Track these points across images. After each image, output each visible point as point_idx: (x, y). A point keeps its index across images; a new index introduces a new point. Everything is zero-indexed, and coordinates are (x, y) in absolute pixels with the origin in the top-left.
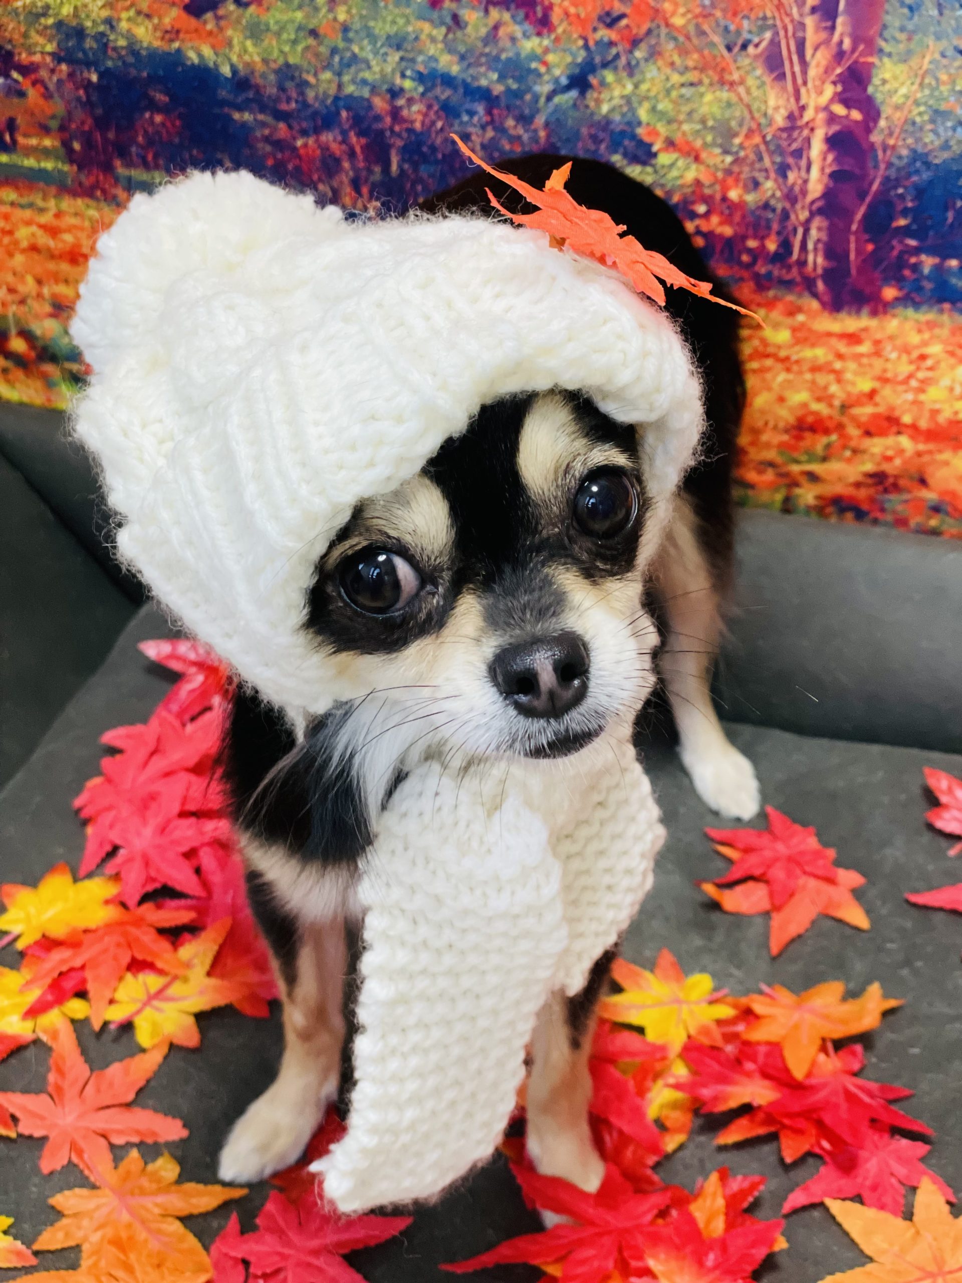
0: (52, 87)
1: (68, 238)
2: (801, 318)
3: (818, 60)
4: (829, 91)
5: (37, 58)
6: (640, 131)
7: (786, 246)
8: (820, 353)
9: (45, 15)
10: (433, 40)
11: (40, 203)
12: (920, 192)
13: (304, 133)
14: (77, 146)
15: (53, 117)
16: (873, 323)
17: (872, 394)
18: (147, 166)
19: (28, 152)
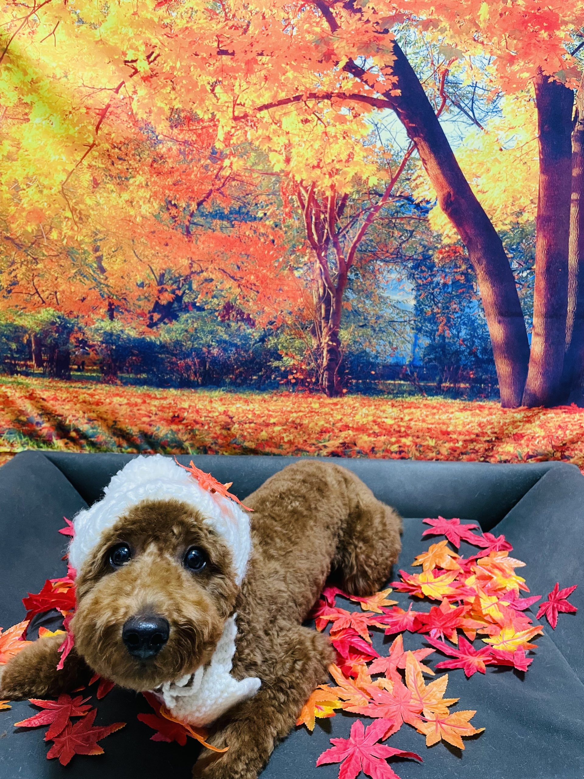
0: (99, 351)
1: (97, 397)
2: (321, 400)
3: (325, 331)
4: (328, 338)
5: (95, 343)
6: (279, 352)
7: (317, 380)
8: (327, 409)
9: (101, 330)
10: (221, 331)
11: (89, 387)
12: (351, 362)
13: (181, 359)
14: (105, 368)
15: (98, 360)
16: (340, 399)
17: (341, 420)
18: (128, 372)
19: (88, 371)
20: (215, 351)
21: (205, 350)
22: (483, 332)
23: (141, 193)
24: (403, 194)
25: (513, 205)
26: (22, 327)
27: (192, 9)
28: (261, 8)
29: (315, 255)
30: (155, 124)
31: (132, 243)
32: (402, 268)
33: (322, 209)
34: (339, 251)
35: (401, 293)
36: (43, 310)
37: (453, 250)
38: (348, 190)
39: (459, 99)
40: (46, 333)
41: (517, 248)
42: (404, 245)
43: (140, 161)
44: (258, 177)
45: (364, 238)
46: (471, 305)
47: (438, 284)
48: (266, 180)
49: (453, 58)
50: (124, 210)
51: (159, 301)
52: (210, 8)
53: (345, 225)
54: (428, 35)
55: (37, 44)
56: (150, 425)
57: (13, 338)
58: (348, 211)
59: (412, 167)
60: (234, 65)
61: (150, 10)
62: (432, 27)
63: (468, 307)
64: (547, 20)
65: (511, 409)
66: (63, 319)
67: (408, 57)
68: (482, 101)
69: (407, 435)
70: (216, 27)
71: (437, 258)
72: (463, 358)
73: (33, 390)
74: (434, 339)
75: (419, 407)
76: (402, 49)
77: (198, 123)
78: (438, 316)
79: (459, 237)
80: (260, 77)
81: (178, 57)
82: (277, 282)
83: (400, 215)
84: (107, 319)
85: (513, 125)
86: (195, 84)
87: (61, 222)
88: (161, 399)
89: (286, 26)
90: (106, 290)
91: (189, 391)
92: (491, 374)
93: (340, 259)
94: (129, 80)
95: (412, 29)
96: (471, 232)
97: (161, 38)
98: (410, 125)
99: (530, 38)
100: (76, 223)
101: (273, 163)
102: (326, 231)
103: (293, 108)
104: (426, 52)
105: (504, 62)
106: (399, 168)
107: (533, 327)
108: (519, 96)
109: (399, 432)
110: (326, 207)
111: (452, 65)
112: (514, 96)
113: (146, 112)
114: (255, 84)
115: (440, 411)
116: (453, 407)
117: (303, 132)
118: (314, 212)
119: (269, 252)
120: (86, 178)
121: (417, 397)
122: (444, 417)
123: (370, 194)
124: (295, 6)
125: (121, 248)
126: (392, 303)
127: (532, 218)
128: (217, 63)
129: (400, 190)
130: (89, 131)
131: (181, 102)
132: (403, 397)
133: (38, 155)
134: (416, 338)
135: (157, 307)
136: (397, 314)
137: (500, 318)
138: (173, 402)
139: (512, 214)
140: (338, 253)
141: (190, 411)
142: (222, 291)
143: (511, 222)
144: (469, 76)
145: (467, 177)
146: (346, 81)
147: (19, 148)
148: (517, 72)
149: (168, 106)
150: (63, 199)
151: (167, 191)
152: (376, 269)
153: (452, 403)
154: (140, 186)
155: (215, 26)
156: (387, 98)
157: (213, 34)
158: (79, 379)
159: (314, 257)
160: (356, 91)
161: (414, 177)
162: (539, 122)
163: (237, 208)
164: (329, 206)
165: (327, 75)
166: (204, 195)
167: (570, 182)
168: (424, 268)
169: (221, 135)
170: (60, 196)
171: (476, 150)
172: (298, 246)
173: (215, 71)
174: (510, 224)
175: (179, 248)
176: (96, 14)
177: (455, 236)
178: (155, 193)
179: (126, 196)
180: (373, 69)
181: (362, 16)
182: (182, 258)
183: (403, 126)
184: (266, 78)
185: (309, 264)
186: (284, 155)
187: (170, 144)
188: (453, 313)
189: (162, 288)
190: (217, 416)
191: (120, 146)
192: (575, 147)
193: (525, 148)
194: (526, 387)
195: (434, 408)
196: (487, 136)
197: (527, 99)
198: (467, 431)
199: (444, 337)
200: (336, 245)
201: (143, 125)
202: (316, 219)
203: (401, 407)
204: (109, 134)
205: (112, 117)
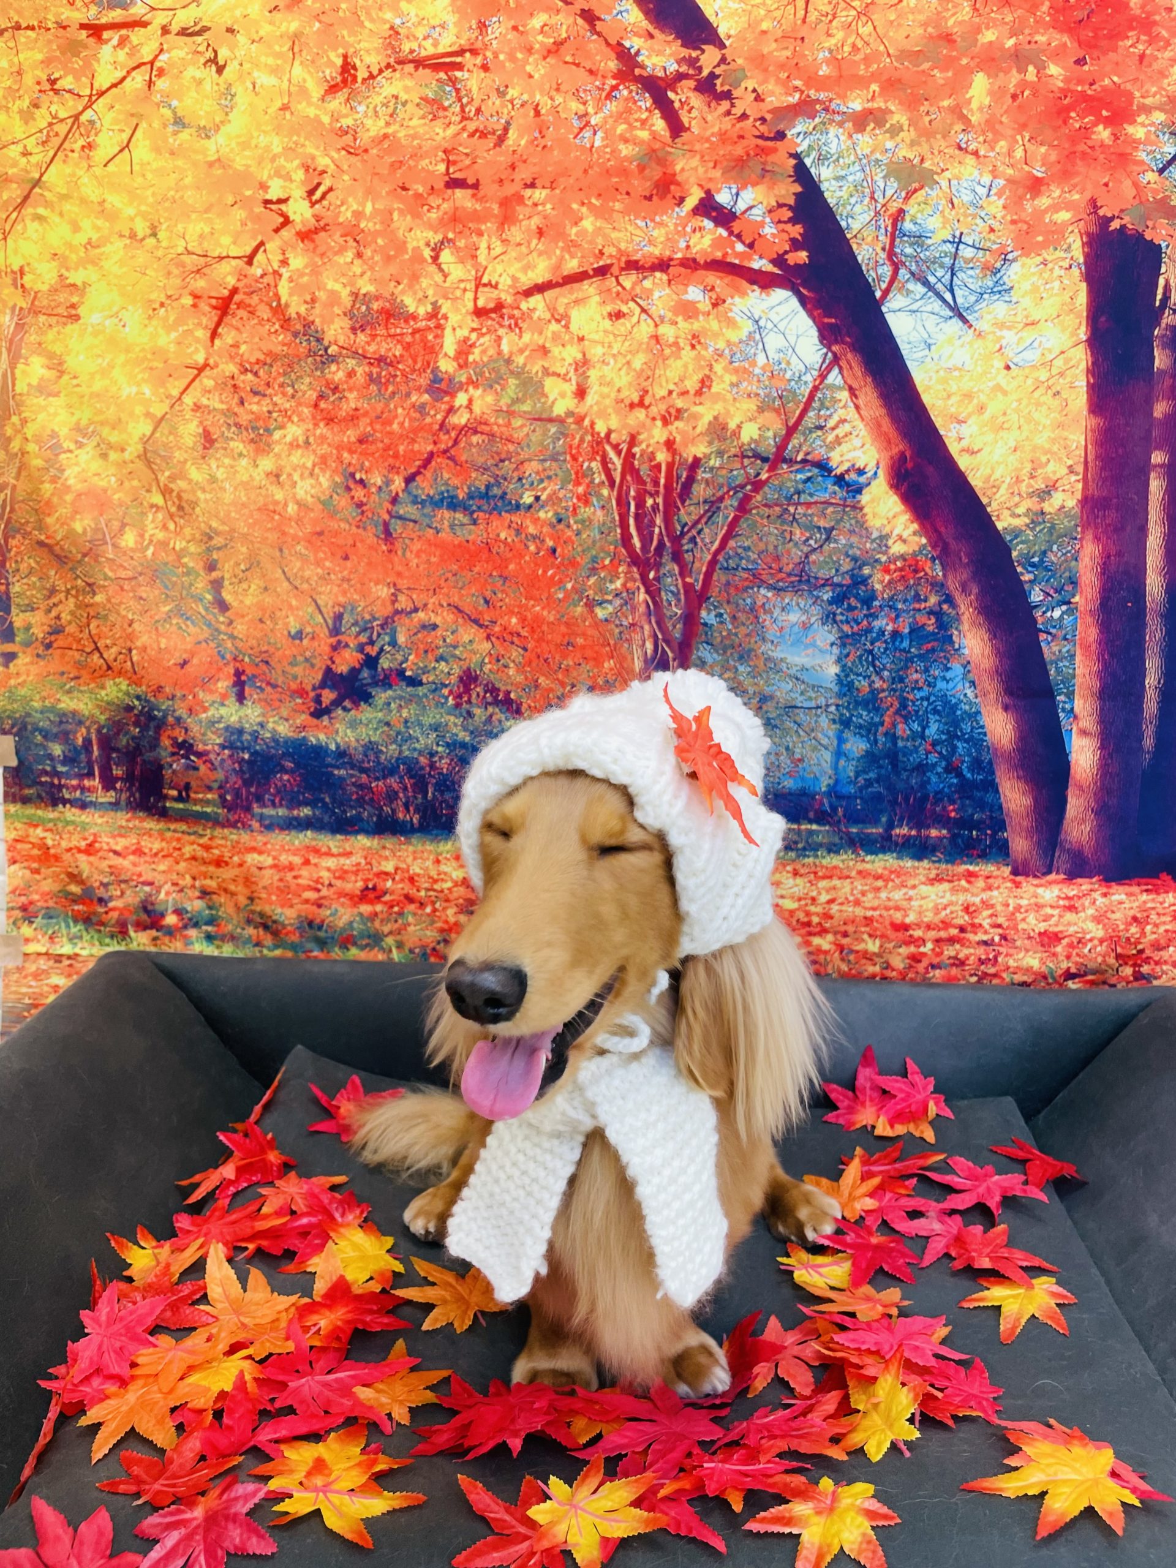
0: (216, 763)
1: (216, 852)
5: (209, 747)
9: (219, 722)
10: (455, 725)
11: (201, 832)
13: (377, 779)
14: (229, 797)
15: (215, 781)
18: (274, 805)
19: (196, 802)
20: (444, 764)
21: (423, 760)
22: (973, 728)
23: (297, 457)
24: (809, 457)
25: (1032, 477)
26: (74, 713)
27: (396, 97)
28: (532, 95)
29: (637, 576)
30: (323, 323)
31: (278, 554)
32: (810, 602)
33: (649, 487)
34: (684, 570)
35: (810, 651)
36: (109, 683)
37: (911, 566)
38: (700, 449)
39: (924, 268)
40: (118, 727)
41: (1041, 561)
42: (813, 557)
43: (293, 396)
44: (522, 427)
45: (732, 543)
46: (948, 675)
47: (882, 632)
48: (539, 431)
49: (915, 185)
50: (263, 492)
51: (334, 667)
52: (431, 95)
53: (694, 517)
54: (865, 142)
55: (98, 171)
56: (320, 906)
57: (56, 736)
58: (699, 491)
59: (827, 404)
60: (478, 207)
61: (315, 100)
62: (872, 125)
63: (944, 678)
64: (1108, 106)
65: (1030, 879)
66: (147, 701)
67: (824, 187)
68: (971, 272)
69: (823, 932)
70: (442, 133)
71: (878, 582)
72: (934, 779)
73: (95, 835)
74: (876, 741)
75: (848, 877)
76: (813, 171)
77: (406, 321)
78: (882, 695)
79: (924, 541)
80: (528, 230)
81: (369, 192)
82: (563, 629)
83: (804, 498)
84: (232, 700)
85: (1035, 316)
86: (402, 247)
87: (144, 514)
88: (340, 855)
89: (581, 129)
90: (229, 645)
91: (394, 840)
92: (991, 811)
93: (685, 584)
94: (271, 239)
95: (833, 131)
96: (948, 533)
97: (335, 155)
98: (826, 320)
99: (1073, 141)
100: (172, 516)
101: (551, 398)
102: (657, 530)
103: (592, 290)
104: (860, 176)
105: (1021, 191)
106: (802, 406)
107: (1076, 717)
108: (1049, 258)
109: (808, 924)
110: (656, 483)
111: (912, 201)
112: (1039, 259)
113: (306, 302)
114: (519, 244)
115: (890, 884)
116: (917, 875)
117: (611, 337)
118: (632, 493)
119: (545, 572)
120: (190, 430)
121: (845, 857)
122: (898, 895)
123: (743, 456)
124: (598, 88)
125: (259, 563)
126: (790, 672)
127: (1071, 503)
128: (445, 205)
129: (804, 449)
130: (197, 340)
131: (372, 281)
132: (816, 856)
133: (98, 385)
134: (841, 740)
135: (330, 678)
136: (802, 693)
137: (1007, 700)
138: (363, 862)
139: (1030, 495)
140: (682, 574)
141: (397, 878)
142: (455, 647)
143: (1028, 510)
144: (945, 221)
145: (938, 422)
146: (698, 234)
147: (62, 373)
148: (1046, 211)
149: (348, 289)
150: (149, 472)
151: (346, 455)
152: (759, 603)
153: (914, 868)
154: (294, 445)
155: (440, 131)
156: (780, 269)
157: (437, 148)
158: (183, 817)
159: (635, 581)
160: (719, 255)
161: (831, 423)
162: (1089, 310)
163: (483, 488)
164: (662, 481)
165: (661, 224)
166: (418, 463)
167: (1149, 431)
168: (853, 602)
169: (450, 345)
170: (140, 465)
171: (956, 369)
172: (603, 560)
173: (441, 220)
174: (1026, 515)
175: (369, 564)
176: (208, 109)
177: (916, 538)
178: (323, 460)
179: (267, 464)
180: (754, 211)
181: (733, 105)
182: (377, 584)
183: (810, 322)
184: (540, 232)
185: (624, 594)
186: (574, 382)
187: (351, 363)
188: (913, 689)
189: (339, 642)
190: (450, 889)
191: (256, 367)
192: (1160, 360)
193: (1059, 363)
194: (1062, 836)
195: (878, 877)
196: (980, 342)
197: (1066, 264)
198: (943, 922)
199: (894, 738)
200: (677, 557)
201: (299, 327)
202: (637, 507)
203: (812, 876)
204: (236, 346)
205: (241, 313)
